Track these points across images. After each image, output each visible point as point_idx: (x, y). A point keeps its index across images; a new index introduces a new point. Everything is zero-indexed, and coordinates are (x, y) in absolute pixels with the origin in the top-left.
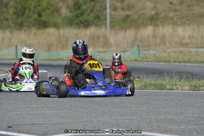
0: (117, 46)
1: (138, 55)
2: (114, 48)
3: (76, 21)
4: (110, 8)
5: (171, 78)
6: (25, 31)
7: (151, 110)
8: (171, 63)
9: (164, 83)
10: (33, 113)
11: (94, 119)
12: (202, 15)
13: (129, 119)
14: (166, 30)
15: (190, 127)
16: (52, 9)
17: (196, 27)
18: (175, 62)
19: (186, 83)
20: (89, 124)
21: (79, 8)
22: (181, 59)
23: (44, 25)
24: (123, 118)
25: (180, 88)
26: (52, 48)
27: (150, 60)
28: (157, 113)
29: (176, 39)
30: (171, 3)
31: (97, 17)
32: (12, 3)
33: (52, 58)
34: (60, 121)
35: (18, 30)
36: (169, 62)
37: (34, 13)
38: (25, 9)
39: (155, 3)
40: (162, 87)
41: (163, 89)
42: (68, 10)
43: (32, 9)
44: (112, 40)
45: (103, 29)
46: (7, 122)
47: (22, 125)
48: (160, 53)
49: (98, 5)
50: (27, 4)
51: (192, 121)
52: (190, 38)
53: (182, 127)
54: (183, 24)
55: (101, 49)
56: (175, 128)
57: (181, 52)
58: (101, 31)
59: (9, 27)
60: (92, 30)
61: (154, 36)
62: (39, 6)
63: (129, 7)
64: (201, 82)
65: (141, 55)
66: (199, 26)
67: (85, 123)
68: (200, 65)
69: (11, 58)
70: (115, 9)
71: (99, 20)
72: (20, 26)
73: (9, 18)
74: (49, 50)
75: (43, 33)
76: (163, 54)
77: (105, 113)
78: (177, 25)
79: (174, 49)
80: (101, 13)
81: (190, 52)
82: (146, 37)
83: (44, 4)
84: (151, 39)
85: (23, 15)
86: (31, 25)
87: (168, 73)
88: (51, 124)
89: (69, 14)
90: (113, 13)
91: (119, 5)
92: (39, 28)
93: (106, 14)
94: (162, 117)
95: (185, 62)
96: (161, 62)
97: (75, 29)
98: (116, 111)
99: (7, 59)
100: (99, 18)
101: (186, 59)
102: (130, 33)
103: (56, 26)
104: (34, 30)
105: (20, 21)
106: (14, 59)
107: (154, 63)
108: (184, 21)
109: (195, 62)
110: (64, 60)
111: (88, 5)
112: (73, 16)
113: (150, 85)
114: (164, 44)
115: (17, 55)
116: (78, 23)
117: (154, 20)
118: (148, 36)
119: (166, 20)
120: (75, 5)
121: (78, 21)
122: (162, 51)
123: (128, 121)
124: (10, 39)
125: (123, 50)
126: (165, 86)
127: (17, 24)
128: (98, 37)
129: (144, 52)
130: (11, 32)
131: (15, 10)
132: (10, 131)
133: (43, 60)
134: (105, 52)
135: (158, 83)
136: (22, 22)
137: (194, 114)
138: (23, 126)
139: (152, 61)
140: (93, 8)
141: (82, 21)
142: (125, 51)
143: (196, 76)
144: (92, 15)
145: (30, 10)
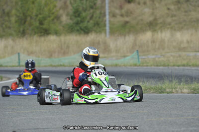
0: (117, 51)
1: (137, 60)
2: (113, 54)
3: (76, 28)
4: (109, 15)
5: (170, 81)
6: (27, 39)
7: (152, 113)
8: (170, 67)
9: (164, 86)
10: (37, 117)
14: (164, 35)
15: (191, 129)
16: (52, 17)
17: (194, 31)
18: (174, 66)
19: (186, 86)
21: (79, 16)
22: (179, 63)
23: (46, 32)
24: (124, 121)
25: (180, 91)
26: (53, 55)
27: (149, 64)
28: (158, 116)
29: (175, 44)
30: (169, 9)
31: (97, 24)
32: (14, 12)
33: (53, 64)
35: (20, 38)
36: (168, 65)
37: (35, 20)
38: (26, 17)
39: (153, 9)
40: (161, 91)
41: (163, 92)
42: (69, 18)
44: (112, 45)
45: (103, 35)
46: (11, 127)
47: (27, 129)
48: (159, 58)
49: (98, 12)
50: (28, 12)
51: (193, 123)
52: (188, 42)
53: (182, 129)
54: (181, 29)
56: (176, 130)
57: (180, 56)
58: (101, 37)
59: (11, 35)
60: (92, 37)
61: (153, 42)
62: (40, 14)
63: (128, 14)
65: (140, 60)
66: (196, 31)
69: (14, 64)
70: (114, 16)
71: (98, 26)
72: (23, 34)
73: (11, 26)
75: (45, 40)
76: (162, 59)
77: (107, 117)
78: (175, 30)
79: (173, 54)
80: (101, 20)
81: (188, 56)
82: (145, 42)
84: (150, 44)
86: (33, 33)
87: (167, 76)
88: (54, 128)
89: (70, 22)
90: (112, 19)
91: (117, 11)
92: (40, 36)
93: (105, 21)
94: (162, 119)
95: (184, 66)
96: (160, 66)
97: (76, 35)
99: (10, 66)
101: (185, 62)
102: (130, 39)
103: (56, 33)
104: (36, 37)
105: (21, 29)
107: (153, 67)
108: (182, 26)
109: (193, 66)
110: (66, 66)
111: (87, 12)
112: (73, 24)
113: (150, 89)
114: (163, 49)
116: (78, 30)
117: (152, 25)
118: (147, 41)
119: (164, 26)
120: (75, 13)
121: (78, 28)
122: (161, 55)
124: (13, 47)
125: (123, 55)
126: (165, 89)
127: (20, 32)
128: (99, 43)
129: (144, 57)
130: (14, 40)
131: (17, 19)
133: (45, 66)
134: (105, 57)
135: (157, 86)
136: (24, 30)
137: (194, 116)
138: (27, 131)
139: (151, 66)
140: (92, 16)
141: (82, 28)
142: (125, 57)
143: (195, 79)
144: (91, 22)
145: (31, 18)
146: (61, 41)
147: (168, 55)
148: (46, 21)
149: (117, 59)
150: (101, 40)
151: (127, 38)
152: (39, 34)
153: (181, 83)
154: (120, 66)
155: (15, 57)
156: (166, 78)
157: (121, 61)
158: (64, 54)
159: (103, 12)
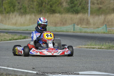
1: (105, 30)
2: (92, 26)
3: (71, 10)
4: (91, 3)
6: (42, 15)
7: (113, 61)
10: (47, 61)
11: (81, 65)
13: (100, 66)
16: (58, 3)
20: (78, 68)
21: (73, 3)
23: (53, 12)
24: (97, 65)
26: (57, 25)
27: (112, 33)
31: (83, 8)
33: (57, 30)
34: (62, 66)
35: (39, 14)
38: (42, 2)
42: (67, 4)
43: (47, 3)
45: (86, 15)
46: (32, 65)
49: (84, 1)
55: (85, 26)
59: (33, 12)
60: (80, 16)
62: (51, 1)
63: (101, 3)
65: (107, 30)
67: (76, 68)
70: (93, 4)
71: (84, 9)
72: (40, 12)
73: (34, 7)
74: (56, 26)
75: (53, 16)
77: (87, 62)
80: (85, 6)
82: (111, 20)
84: (113, 21)
85: (42, 6)
86: (47, 12)
89: (68, 6)
90: (92, 6)
91: (95, 1)
92: (50, 14)
93: (88, 7)
97: (71, 14)
98: (93, 61)
100: (84, 8)
102: (102, 17)
103: (60, 12)
104: (48, 14)
110: (64, 32)
111: (78, 1)
112: (70, 7)
113: (112, 47)
116: (72, 11)
118: (112, 19)
120: (71, 1)
121: (72, 10)
123: (100, 67)
124: (34, 20)
125: (97, 27)
128: (84, 19)
129: (109, 28)
130: (35, 15)
131: (37, 3)
134: (87, 28)
136: (41, 10)
138: (41, 68)
140: (81, 3)
141: (75, 10)
142: (98, 28)
144: (80, 7)
145: (46, 3)
146: (62, 17)
148: (54, 5)
149: (94, 29)
150: (85, 18)
151: (100, 17)
152: (50, 13)
154: (95, 33)
157: (96, 30)
158: (64, 24)
159: (87, 1)
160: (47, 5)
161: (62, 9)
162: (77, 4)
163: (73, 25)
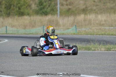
0: (64, 26)
2: (62, 27)
4: (60, 4)
5: (94, 44)
7: (83, 62)
8: (94, 36)
9: (90, 47)
10: (16, 64)
11: (50, 67)
12: (112, 8)
13: (70, 67)
14: (91, 17)
15: (105, 72)
16: (26, 5)
17: (108, 15)
18: (97, 35)
19: (103, 47)
20: (48, 70)
21: (42, 5)
22: (100, 33)
23: (22, 14)
24: (67, 67)
25: (99, 49)
26: (26, 27)
28: (87, 64)
29: (97, 22)
30: (94, 1)
32: (4, 2)
33: (27, 33)
34: (31, 69)
35: (7, 17)
36: (93, 34)
37: (16, 7)
38: (11, 5)
39: (85, 1)
40: (89, 49)
41: (90, 50)
42: (36, 6)
44: (61, 22)
46: (1, 69)
47: (10, 71)
48: (88, 30)
49: (53, 3)
50: (12, 2)
51: (106, 68)
52: (105, 21)
53: (100, 72)
54: (101, 13)
56: (97, 72)
57: (100, 29)
58: (54, 18)
60: (49, 17)
61: (85, 20)
62: (19, 3)
63: (70, 4)
64: (111, 46)
65: (77, 31)
66: (110, 15)
67: (45, 70)
68: (111, 36)
69: (3, 33)
70: (62, 5)
71: (53, 11)
72: (8, 15)
73: (2, 10)
75: (21, 19)
76: (90, 30)
77: (57, 64)
78: (97, 13)
79: (96, 28)
80: (54, 7)
81: (105, 29)
83: (22, 3)
85: (10, 8)
86: (15, 14)
87: (93, 41)
88: (26, 70)
90: (61, 7)
91: (64, 3)
92: (19, 16)
93: (57, 8)
94: (89, 66)
95: (102, 35)
96: (89, 35)
97: (40, 16)
98: (63, 63)
99: (1, 34)
101: (103, 33)
102: (71, 19)
103: (28, 14)
104: (16, 17)
105: (8, 12)
106: (5, 34)
107: (84, 35)
109: (108, 35)
110: (33, 34)
111: (47, 2)
112: (39, 9)
113: (82, 48)
114: (91, 25)
115: (6, 32)
116: (41, 13)
117: (85, 11)
118: (81, 20)
119: (91, 11)
120: (39, 3)
122: (89, 28)
124: (3, 22)
126: (91, 48)
127: (7, 14)
128: (53, 21)
129: (79, 29)
131: (6, 6)
132: (3, 75)
133: (22, 34)
135: (87, 47)
137: (108, 64)
139: (83, 34)
141: (44, 12)
142: (68, 29)
143: (109, 42)
144: (49, 8)
145: (14, 6)
146: (31, 19)
147: (94, 28)
148: (23, 7)
149: (64, 30)
153: (100, 44)
154: (65, 34)
155: (4, 28)
156: (92, 41)
157: (66, 32)
158: (33, 27)
159: (56, 3)
160: (15, 7)
161: (31, 12)
162: (46, 6)
163: (42, 27)
